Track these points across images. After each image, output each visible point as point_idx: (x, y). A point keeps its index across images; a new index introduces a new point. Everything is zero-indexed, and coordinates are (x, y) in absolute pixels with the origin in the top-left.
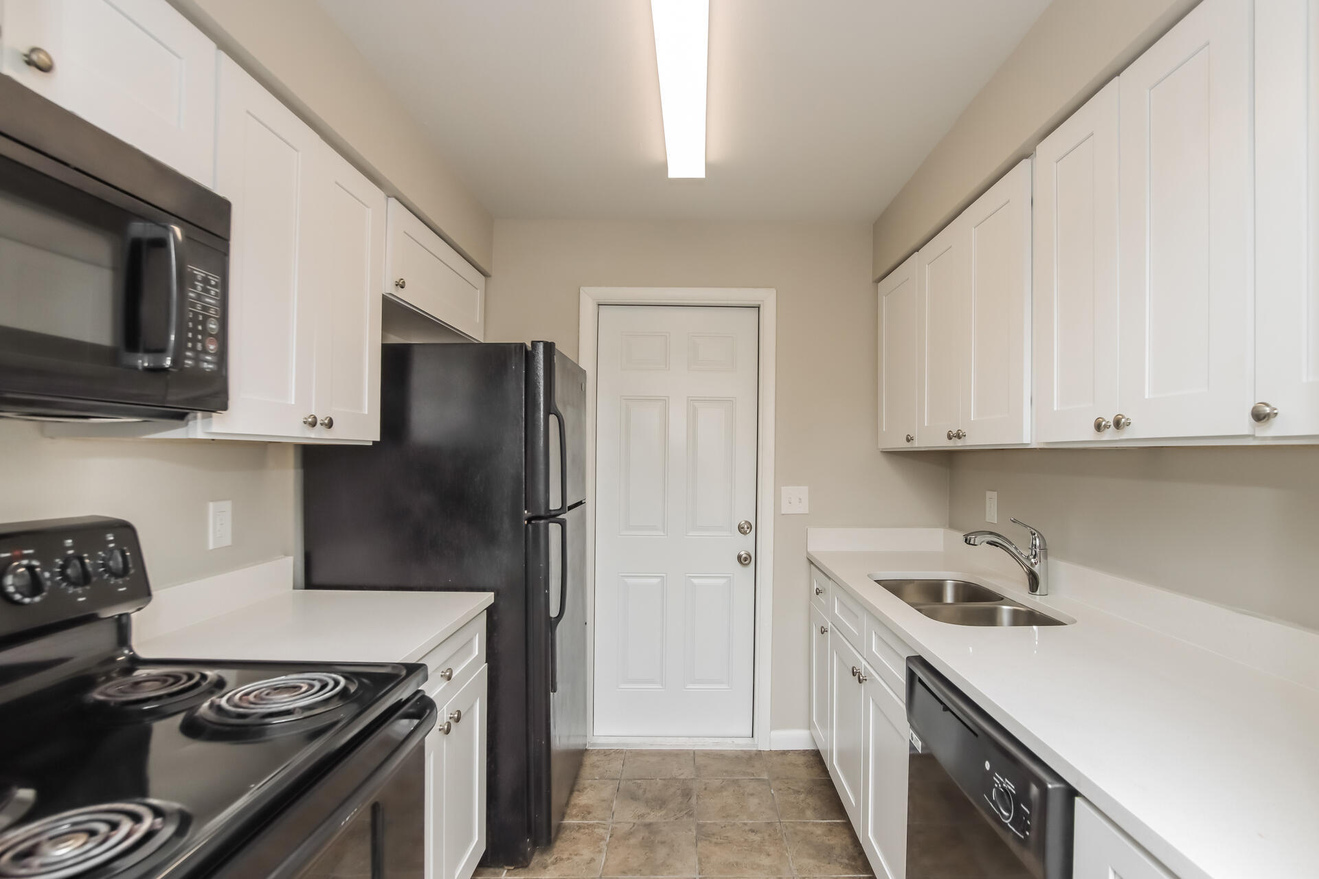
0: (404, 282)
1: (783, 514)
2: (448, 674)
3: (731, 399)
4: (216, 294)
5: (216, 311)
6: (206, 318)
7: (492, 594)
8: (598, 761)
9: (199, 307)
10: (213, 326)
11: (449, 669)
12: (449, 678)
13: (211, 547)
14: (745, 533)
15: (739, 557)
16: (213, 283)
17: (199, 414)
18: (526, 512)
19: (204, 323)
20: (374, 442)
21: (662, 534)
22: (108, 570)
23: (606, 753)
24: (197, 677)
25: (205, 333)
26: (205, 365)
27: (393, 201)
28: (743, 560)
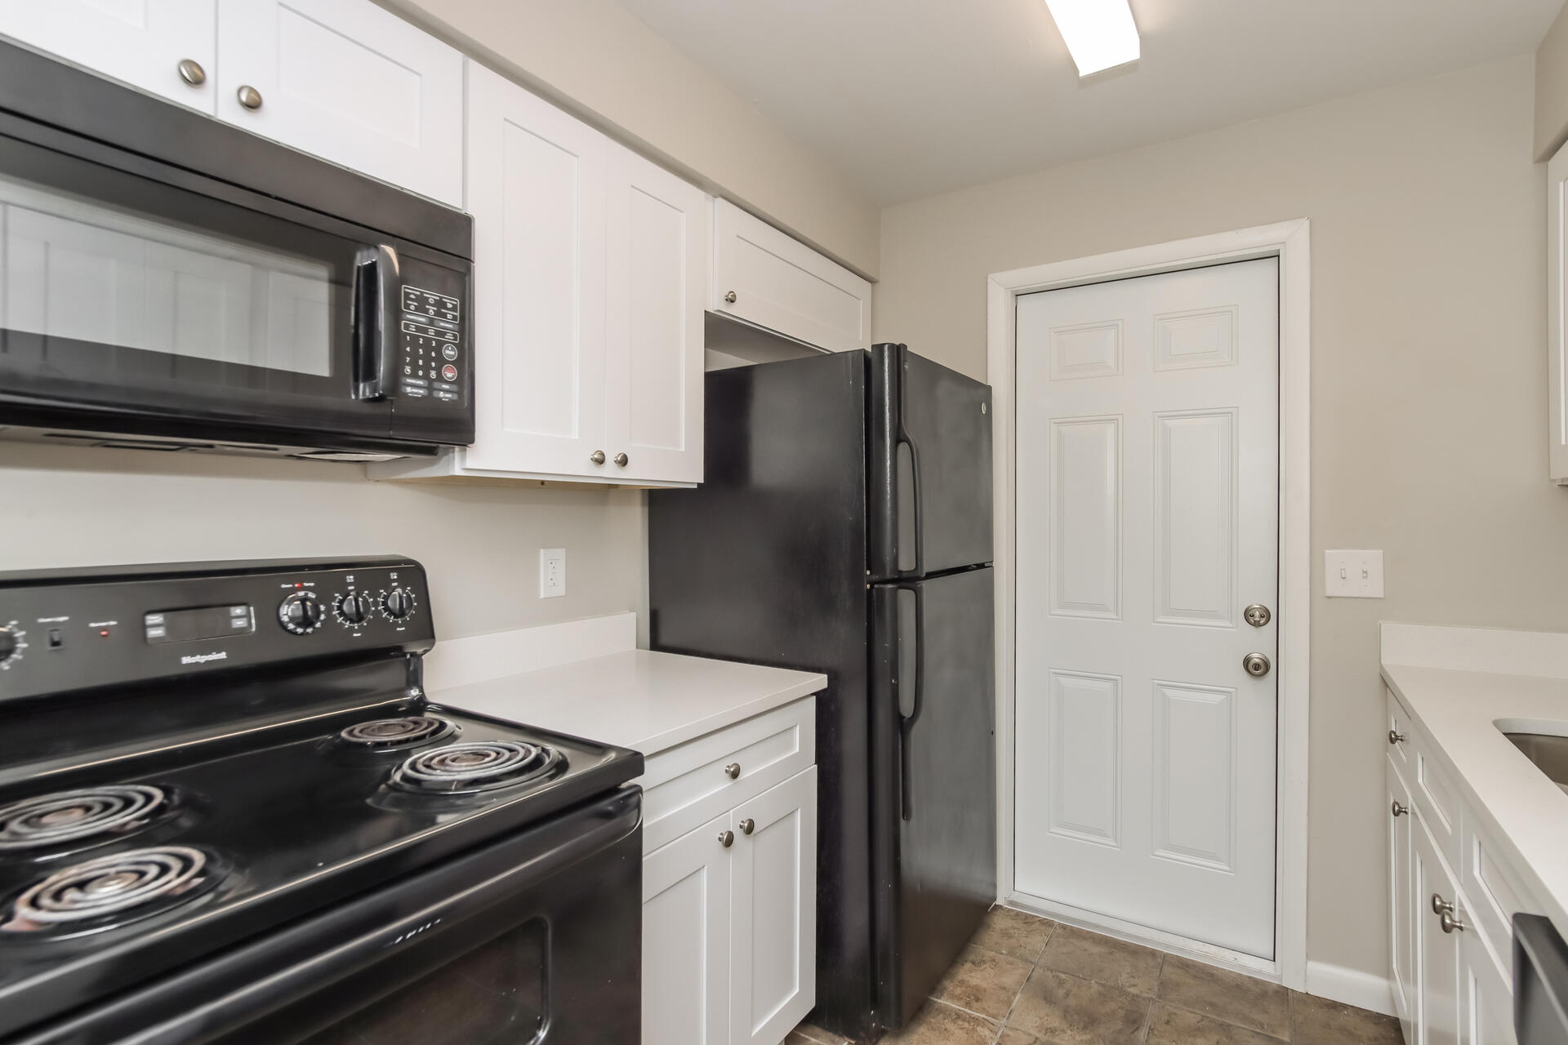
0: (734, 296)
1: (1329, 597)
2: (732, 769)
3: (1229, 410)
4: (455, 318)
5: (454, 335)
6: (440, 344)
7: (825, 676)
8: (1013, 928)
9: (431, 332)
10: (450, 352)
11: (736, 764)
12: (735, 775)
13: (542, 596)
14: (1257, 624)
15: (1247, 661)
16: (449, 306)
17: (457, 448)
18: (868, 572)
19: (439, 349)
20: (699, 484)
21: (1114, 617)
22: (387, 609)
23: (1028, 920)
24: (436, 725)
25: (441, 361)
26: (441, 394)
27: (720, 200)
28: (1256, 669)
